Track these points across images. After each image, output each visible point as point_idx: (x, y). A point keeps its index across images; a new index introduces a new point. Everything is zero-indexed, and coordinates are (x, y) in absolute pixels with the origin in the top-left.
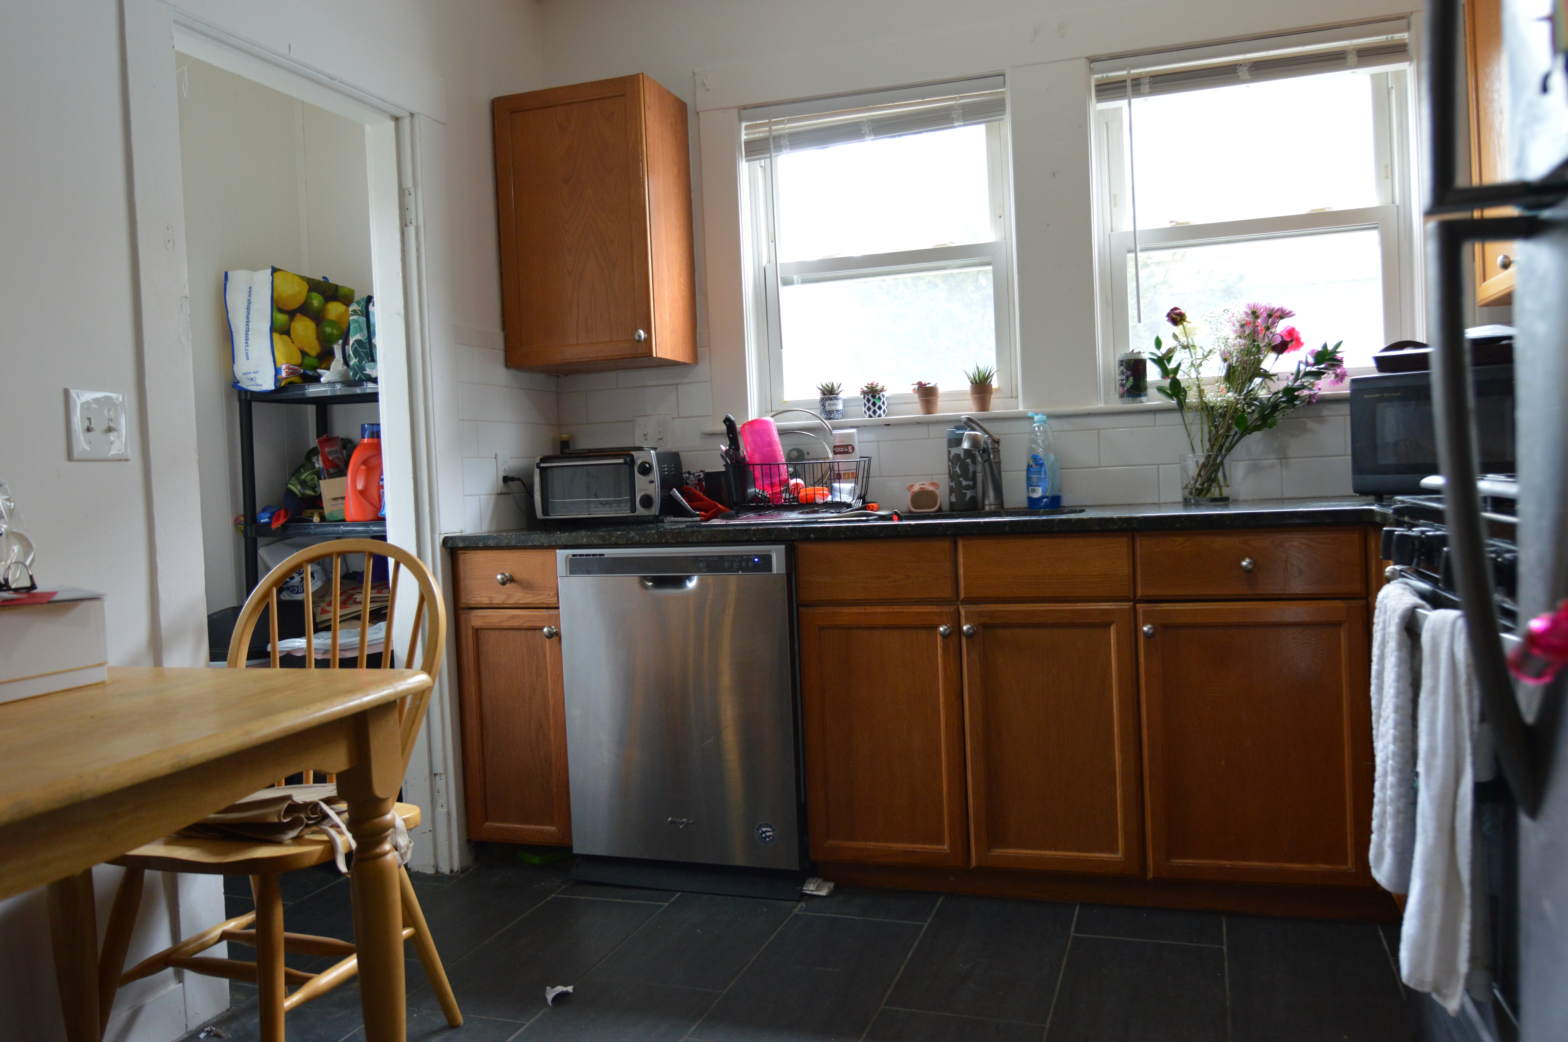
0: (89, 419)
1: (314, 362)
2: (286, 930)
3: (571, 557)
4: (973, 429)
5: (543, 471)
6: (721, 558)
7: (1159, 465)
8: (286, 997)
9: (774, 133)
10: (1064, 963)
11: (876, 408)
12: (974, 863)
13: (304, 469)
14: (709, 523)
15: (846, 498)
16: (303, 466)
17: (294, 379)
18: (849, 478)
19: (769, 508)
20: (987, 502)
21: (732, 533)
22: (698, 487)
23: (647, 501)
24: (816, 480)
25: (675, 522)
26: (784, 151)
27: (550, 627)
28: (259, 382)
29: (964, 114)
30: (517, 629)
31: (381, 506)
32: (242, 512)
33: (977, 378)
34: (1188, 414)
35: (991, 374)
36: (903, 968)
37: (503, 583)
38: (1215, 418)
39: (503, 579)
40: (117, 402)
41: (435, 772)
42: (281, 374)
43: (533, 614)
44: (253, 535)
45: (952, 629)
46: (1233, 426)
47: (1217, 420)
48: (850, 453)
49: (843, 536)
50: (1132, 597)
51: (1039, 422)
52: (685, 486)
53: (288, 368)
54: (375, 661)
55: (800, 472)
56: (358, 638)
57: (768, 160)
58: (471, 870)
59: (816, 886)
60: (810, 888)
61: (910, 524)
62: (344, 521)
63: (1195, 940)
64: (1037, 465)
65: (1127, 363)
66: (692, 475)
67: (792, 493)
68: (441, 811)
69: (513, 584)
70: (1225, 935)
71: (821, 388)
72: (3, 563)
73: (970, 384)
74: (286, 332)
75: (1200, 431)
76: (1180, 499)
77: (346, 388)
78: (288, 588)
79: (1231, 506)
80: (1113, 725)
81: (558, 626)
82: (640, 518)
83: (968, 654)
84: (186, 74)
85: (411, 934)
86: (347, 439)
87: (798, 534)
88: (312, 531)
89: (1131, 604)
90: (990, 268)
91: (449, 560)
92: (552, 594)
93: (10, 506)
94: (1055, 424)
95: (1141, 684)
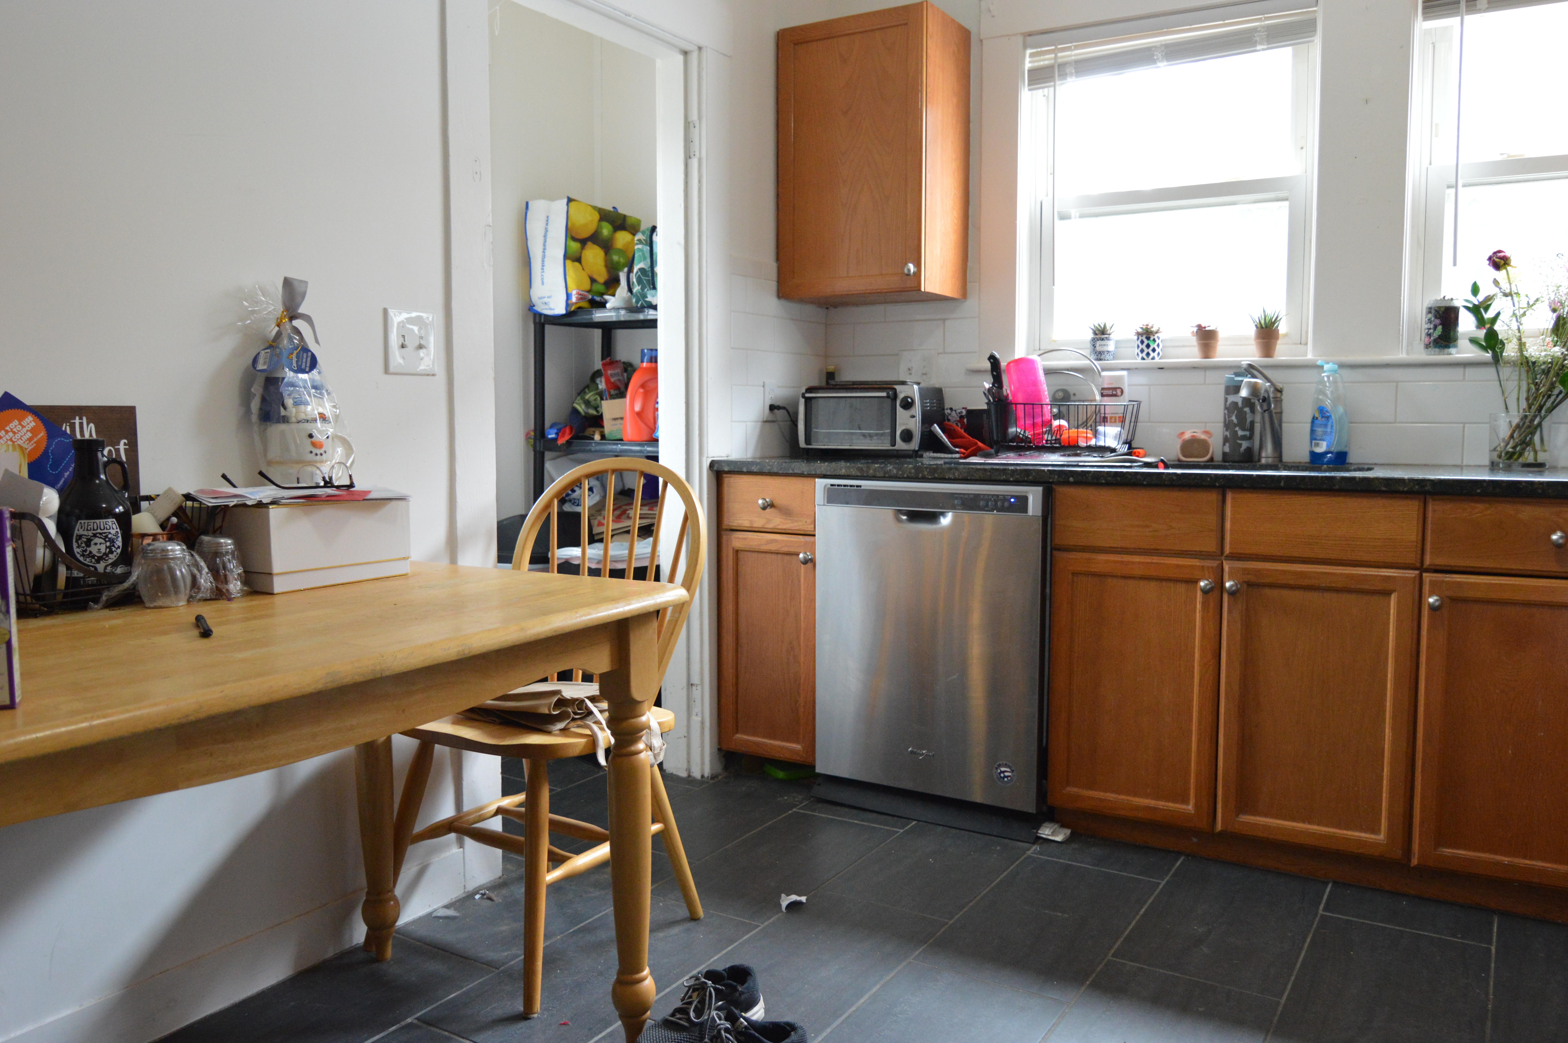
0: (404, 336)
1: (601, 288)
2: (551, 812)
3: (829, 486)
4: (1254, 377)
5: (808, 401)
6: (977, 497)
7: (1465, 423)
8: (548, 872)
9: (1059, 61)
10: (1309, 940)
11: (1150, 350)
12: (1219, 827)
13: (589, 390)
14: (967, 460)
15: (1111, 443)
16: (588, 387)
17: (584, 304)
18: (1115, 422)
19: (1030, 449)
20: (1263, 454)
21: (990, 471)
22: (959, 424)
23: (907, 436)
24: (1080, 423)
25: (934, 458)
26: (1069, 79)
27: (806, 553)
28: (552, 306)
29: (1268, 36)
30: (775, 553)
31: (655, 428)
32: (532, 427)
33: (1263, 322)
34: (1505, 369)
35: (1278, 319)
36: (1134, 922)
37: (764, 508)
38: (1536, 375)
39: (764, 504)
40: (427, 321)
41: (692, 682)
42: (572, 299)
43: (790, 539)
44: (542, 449)
45: (1213, 585)
46: (1557, 384)
47: (1538, 377)
48: (1118, 396)
49: (1103, 481)
50: (1418, 565)
51: (1329, 371)
52: (946, 422)
53: (578, 293)
54: (640, 574)
55: (1065, 413)
56: (627, 552)
57: (1052, 89)
58: (720, 777)
59: (1051, 831)
60: (1046, 831)
61: (1175, 473)
62: (622, 440)
63: (1459, 936)
64: (1323, 417)
65: (1436, 311)
66: (954, 412)
67: (1055, 434)
68: (696, 720)
69: (773, 510)
70: (1495, 934)
71: (1093, 327)
72: (329, 463)
73: (1255, 328)
74: (578, 260)
75: (1517, 388)
76: (1487, 462)
77: (629, 314)
78: (570, 501)
79: (1547, 472)
80: (1386, 701)
81: (814, 553)
82: (900, 452)
83: (1230, 612)
84: (498, 14)
85: (660, 829)
86: (628, 363)
87: (1056, 477)
88: (593, 449)
89: (1417, 572)
90: (1287, 203)
91: (715, 482)
92: (809, 521)
93: (336, 412)
94: (1347, 374)
95: (1421, 659)
